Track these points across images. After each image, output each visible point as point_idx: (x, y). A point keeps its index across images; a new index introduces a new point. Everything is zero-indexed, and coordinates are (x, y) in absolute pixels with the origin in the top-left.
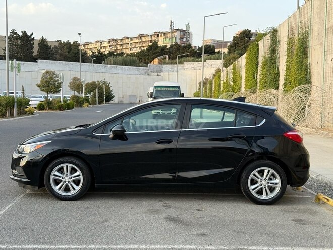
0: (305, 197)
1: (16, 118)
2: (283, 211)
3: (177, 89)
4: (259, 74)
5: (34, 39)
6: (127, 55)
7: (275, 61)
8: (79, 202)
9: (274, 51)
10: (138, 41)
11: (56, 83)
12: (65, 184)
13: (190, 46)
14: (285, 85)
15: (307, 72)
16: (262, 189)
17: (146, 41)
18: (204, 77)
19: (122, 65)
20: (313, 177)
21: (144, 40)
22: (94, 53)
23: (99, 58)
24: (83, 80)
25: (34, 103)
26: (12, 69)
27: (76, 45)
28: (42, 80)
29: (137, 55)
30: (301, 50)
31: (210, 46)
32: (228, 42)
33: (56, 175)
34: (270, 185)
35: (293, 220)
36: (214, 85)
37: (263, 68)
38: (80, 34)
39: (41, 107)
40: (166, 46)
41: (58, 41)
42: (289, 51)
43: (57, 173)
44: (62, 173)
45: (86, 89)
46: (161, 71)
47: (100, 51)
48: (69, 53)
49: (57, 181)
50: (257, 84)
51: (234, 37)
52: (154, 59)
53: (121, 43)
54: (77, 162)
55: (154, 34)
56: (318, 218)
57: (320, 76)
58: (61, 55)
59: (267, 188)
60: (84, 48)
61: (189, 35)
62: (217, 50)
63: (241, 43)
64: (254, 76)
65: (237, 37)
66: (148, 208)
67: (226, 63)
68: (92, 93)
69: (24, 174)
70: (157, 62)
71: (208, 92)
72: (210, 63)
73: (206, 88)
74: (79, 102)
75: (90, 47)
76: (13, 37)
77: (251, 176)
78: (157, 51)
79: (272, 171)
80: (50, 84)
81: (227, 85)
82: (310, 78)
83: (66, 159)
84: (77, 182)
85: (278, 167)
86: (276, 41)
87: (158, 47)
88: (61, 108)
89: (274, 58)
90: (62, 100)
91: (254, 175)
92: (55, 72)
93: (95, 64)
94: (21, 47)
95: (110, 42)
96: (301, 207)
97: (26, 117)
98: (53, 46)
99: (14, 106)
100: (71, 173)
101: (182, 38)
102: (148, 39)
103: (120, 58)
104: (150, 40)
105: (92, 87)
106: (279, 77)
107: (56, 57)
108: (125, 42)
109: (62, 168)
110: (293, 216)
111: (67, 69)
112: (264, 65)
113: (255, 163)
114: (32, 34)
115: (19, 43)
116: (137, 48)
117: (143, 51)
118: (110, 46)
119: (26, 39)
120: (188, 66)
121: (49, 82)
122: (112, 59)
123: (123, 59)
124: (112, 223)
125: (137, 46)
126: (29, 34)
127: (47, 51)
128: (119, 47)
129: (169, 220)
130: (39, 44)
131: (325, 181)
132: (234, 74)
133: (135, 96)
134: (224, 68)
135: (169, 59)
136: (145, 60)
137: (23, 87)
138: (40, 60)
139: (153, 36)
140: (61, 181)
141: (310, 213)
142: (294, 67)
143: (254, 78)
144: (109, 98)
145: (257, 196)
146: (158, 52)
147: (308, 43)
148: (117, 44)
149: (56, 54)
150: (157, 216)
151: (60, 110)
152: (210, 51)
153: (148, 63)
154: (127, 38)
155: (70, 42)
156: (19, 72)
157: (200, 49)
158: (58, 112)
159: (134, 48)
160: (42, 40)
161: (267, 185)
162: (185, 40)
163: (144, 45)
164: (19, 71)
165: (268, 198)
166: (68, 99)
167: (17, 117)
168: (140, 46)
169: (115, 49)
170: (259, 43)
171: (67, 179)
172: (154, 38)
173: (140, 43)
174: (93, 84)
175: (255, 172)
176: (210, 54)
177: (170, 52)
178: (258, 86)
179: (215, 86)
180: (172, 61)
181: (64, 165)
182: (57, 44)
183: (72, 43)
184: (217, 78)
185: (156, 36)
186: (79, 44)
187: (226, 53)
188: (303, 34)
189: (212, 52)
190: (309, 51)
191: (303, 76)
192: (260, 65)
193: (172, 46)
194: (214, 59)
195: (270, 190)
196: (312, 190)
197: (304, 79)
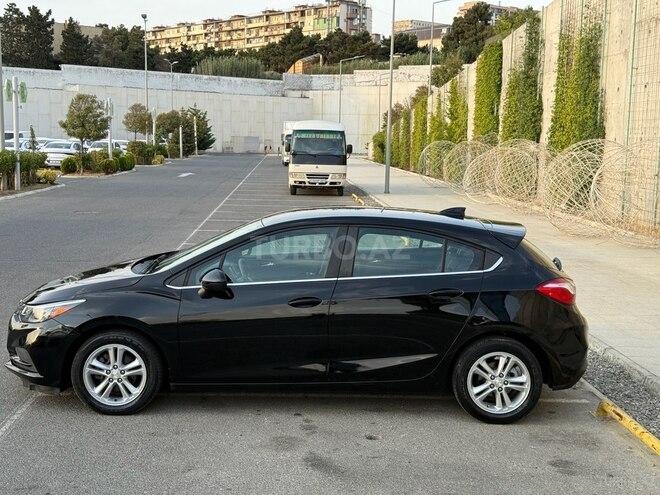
0: (578, 401)
1: (19, 195)
2: (534, 438)
3: (339, 137)
4: (502, 104)
5: (53, 22)
6: (242, 54)
7: (535, 81)
8: (139, 419)
9: (532, 60)
10: (263, 23)
11: (99, 119)
12: (111, 384)
13: (366, 36)
14: (553, 130)
15: (596, 108)
16: (493, 394)
17: (278, 25)
18: (394, 102)
19: (231, 75)
20: (598, 351)
21: (275, 22)
22: (173, 50)
23: (185, 61)
24: (151, 110)
25: (55, 157)
26: (10, 96)
27: (138, 33)
28: (71, 115)
29: (261, 53)
30: (586, 61)
31: (407, 37)
32: (445, 26)
33: (94, 367)
34: (509, 385)
35: (553, 464)
36: (413, 120)
37: (511, 94)
38: (144, 17)
39: (69, 167)
40: (319, 36)
41: (101, 26)
42: (564, 63)
43: (96, 363)
44: (106, 361)
45: (158, 127)
46: (309, 88)
47: (185, 46)
48: (124, 50)
49: (97, 378)
50: (498, 124)
51: (455, 18)
52: (294, 62)
53: (228, 28)
54: (136, 341)
55: (294, 9)
56: (599, 458)
57: (621, 117)
58: (108, 54)
59: (503, 391)
60: (153, 38)
61: (364, 13)
62: (421, 44)
63: (469, 30)
64: (492, 109)
65: (461, 17)
66: (273, 434)
67: (438, 78)
68: (170, 135)
69: (31, 363)
70: (301, 68)
71: (401, 134)
72: (407, 72)
73: (398, 125)
74: (144, 154)
75: (166, 35)
76: (10, 19)
77: (474, 368)
78: (301, 45)
79: (514, 359)
80: (86, 121)
81: (439, 125)
82: (603, 120)
83: (113, 335)
84: (135, 380)
85: (526, 351)
86: (537, 41)
87: (302, 37)
88: (108, 169)
89: (532, 74)
90: (110, 152)
91: (480, 366)
92: (95, 97)
93: (176, 74)
94: (27, 38)
95: (205, 26)
96: (569, 427)
97: (39, 191)
98: (91, 37)
99: (14, 169)
100: (124, 363)
101: (352, 19)
102: (283, 20)
103: (226, 62)
104: (287, 21)
105: (170, 122)
106: (541, 114)
107: (97, 59)
108: (236, 25)
109: (106, 352)
110: (551, 451)
111: (121, 83)
112: (513, 87)
113: (480, 344)
114: (50, 12)
115: (23, 30)
116: (261, 37)
117: (273, 45)
118: (206, 35)
119: (38, 22)
120: (363, 78)
121: (84, 117)
122: (209, 63)
123: (233, 64)
124: (202, 473)
125: (261, 34)
126: (43, 13)
127: (81, 48)
128: (224, 37)
129: (313, 465)
130: (63, 33)
131: (620, 362)
132: (453, 101)
133: (256, 139)
134: (433, 87)
135: (324, 63)
136: (277, 64)
137: (32, 130)
138: (65, 65)
139: (292, 15)
140: (104, 377)
141: (586, 444)
142: (572, 95)
143: (493, 113)
144: (205, 142)
145: (483, 407)
146: (303, 48)
147: (600, 49)
148: (221, 31)
149: (98, 53)
150: (288, 454)
151: (107, 173)
152: (406, 46)
153: (282, 71)
154: (241, 17)
155: (126, 27)
156: (24, 102)
157: (387, 42)
158: (102, 176)
159: (254, 38)
160: (70, 24)
161: (504, 386)
162: (356, 22)
163: (275, 33)
164: (24, 99)
165: (506, 410)
166: (122, 147)
167: (22, 190)
168: (267, 34)
169: (217, 39)
170: (503, 41)
171: (116, 373)
172: (294, 18)
173: (267, 27)
174: (173, 115)
175: (482, 361)
176: (407, 51)
177: (326, 49)
178: (500, 129)
179: (416, 123)
180: (332, 67)
181: (110, 347)
182: (99, 32)
183: (129, 31)
184: (420, 107)
185: (299, 14)
186: (143, 32)
187: (439, 49)
188: (591, 30)
189: (412, 49)
190: (601, 64)
191: (588, 115)
192: (505, 86)
193: (330, 36)
194: (415, 64)
195: (509, 395)
196: (593, 384)
197: (590, 122)
